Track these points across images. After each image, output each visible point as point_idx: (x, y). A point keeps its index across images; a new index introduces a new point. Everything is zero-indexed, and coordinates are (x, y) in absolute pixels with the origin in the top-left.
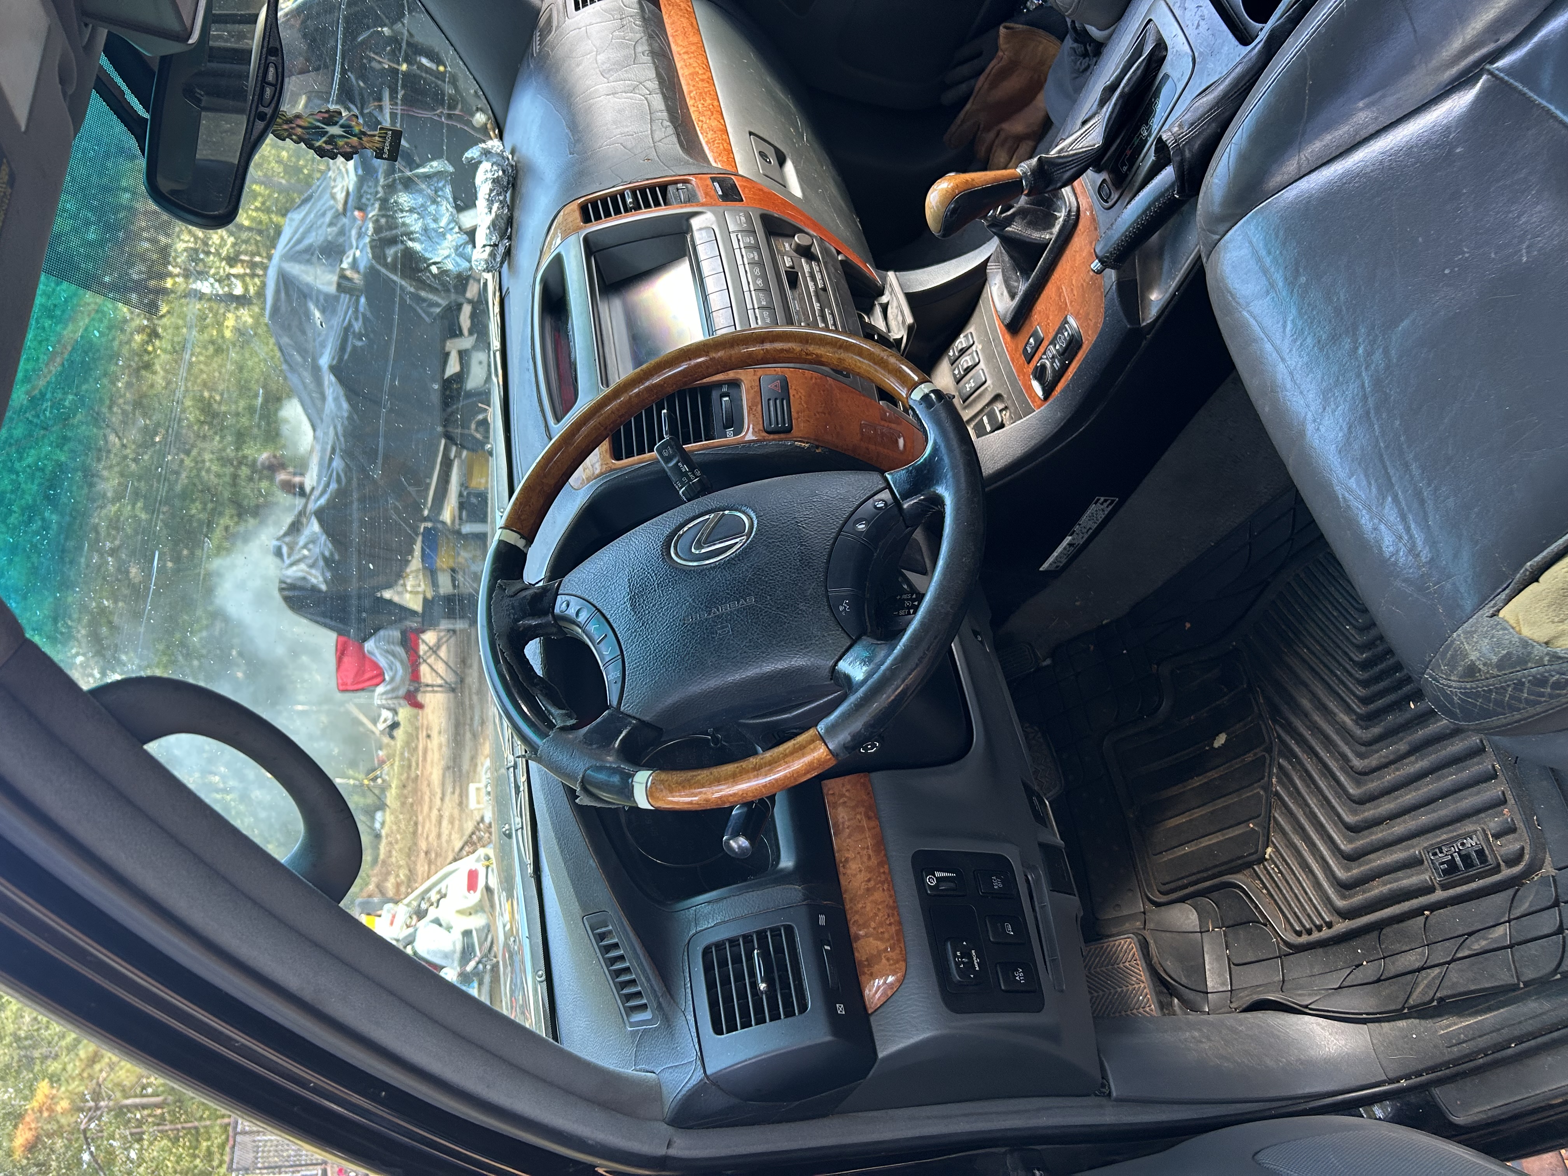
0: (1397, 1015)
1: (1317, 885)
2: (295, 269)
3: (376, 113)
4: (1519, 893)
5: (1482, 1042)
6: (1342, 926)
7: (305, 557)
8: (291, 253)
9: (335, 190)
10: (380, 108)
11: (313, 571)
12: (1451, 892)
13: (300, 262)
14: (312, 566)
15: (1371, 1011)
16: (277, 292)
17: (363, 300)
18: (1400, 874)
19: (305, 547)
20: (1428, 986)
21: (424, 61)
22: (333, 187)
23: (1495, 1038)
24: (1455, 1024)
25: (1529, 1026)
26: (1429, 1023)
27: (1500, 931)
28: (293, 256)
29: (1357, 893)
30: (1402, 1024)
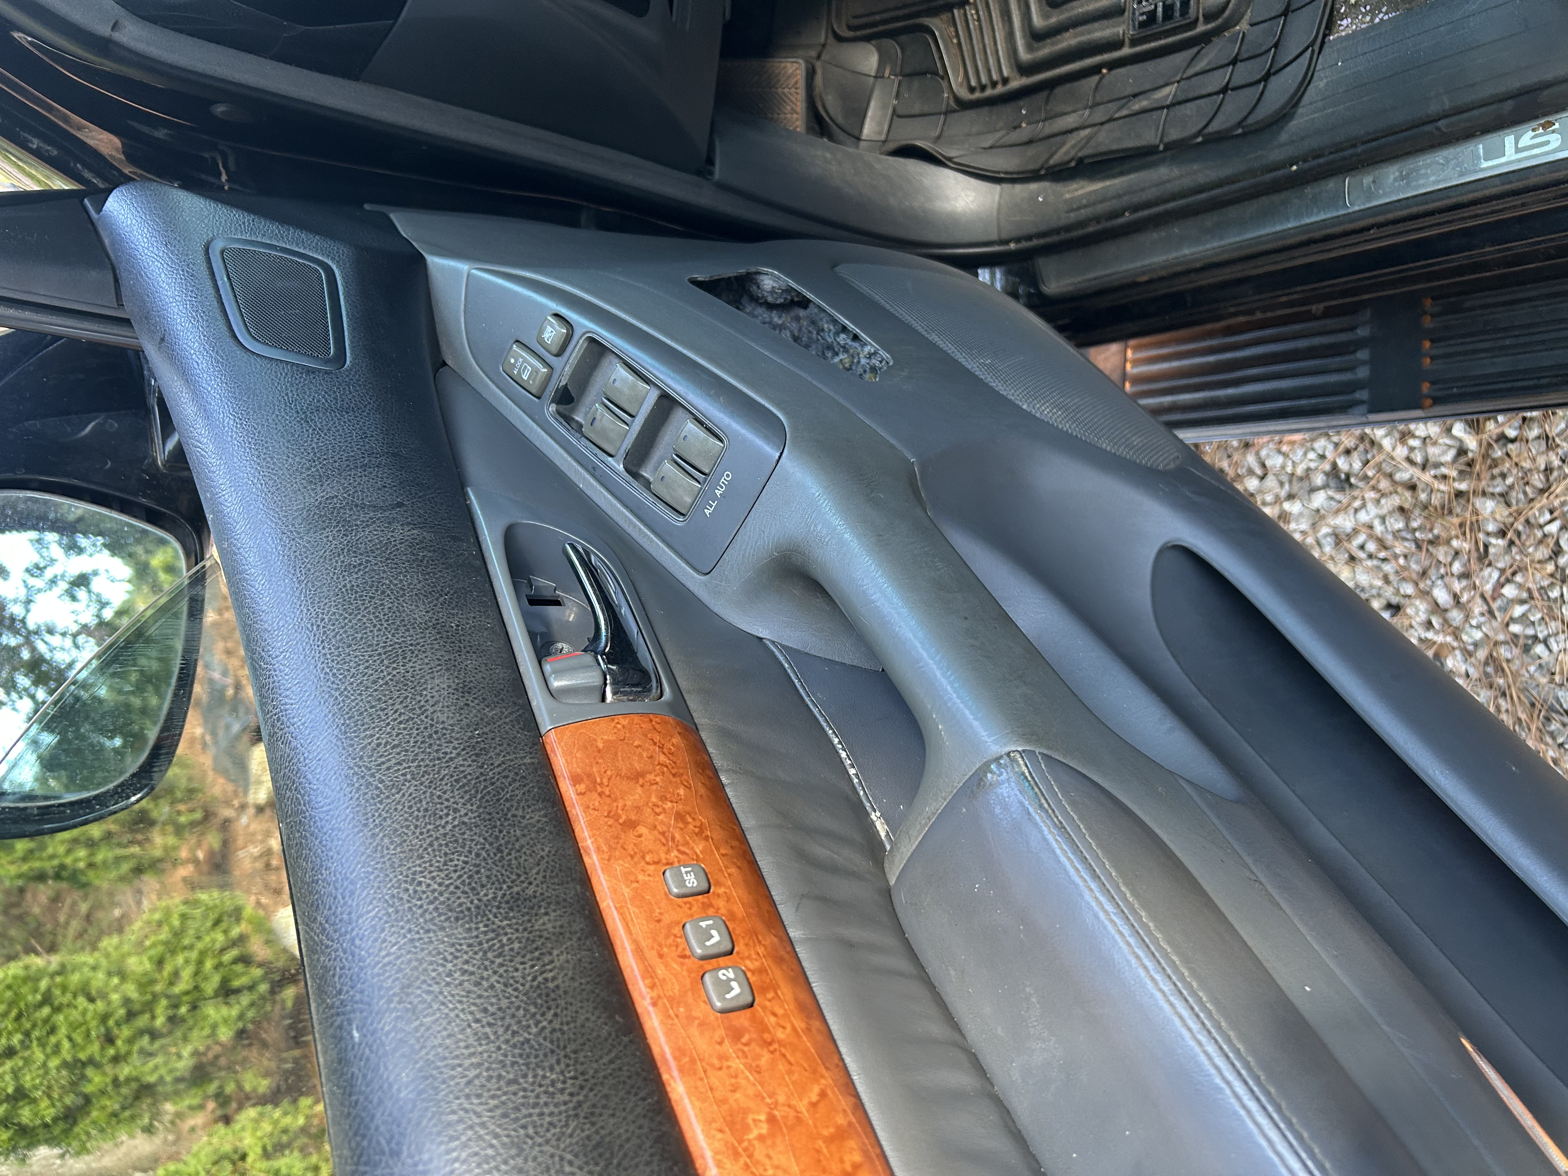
0: (1032, 176)
1: (1010, 35)
4: (1204, 51)
5: (1100, 208)
6: (1016, 83)
12: (1138, 49)
15: (1010, 170)
18: (1096, 25)
20: (1073, 147)
23: (1115, 204)
24: (1082, 188)
25: (1150, 194)
26: (1059, 187)
27: (1166, 91)
29: (1044, 47)
30: (1034, 186)
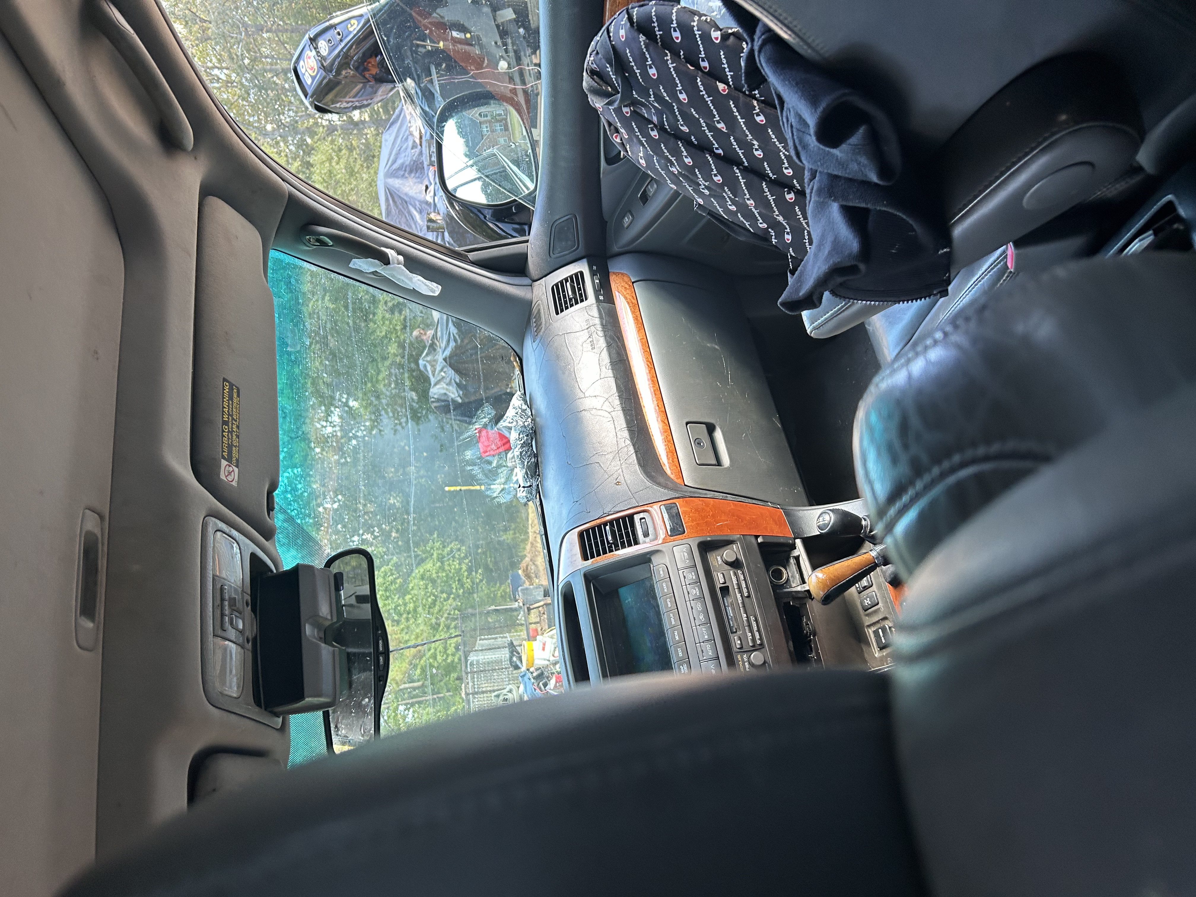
2: (396, 183)
3: (429, 86)
7: (443, 378)
8: (390, 171)
9: (411, 129)
10: (431, 82)
11: (451, 388)
13: (397, 177)
14: (449, 384)
16: (387, 199)
17: (446, 234)
19: (442, 370)
21: (455, 34)
22: (410, 127)
28: (392, 174)
